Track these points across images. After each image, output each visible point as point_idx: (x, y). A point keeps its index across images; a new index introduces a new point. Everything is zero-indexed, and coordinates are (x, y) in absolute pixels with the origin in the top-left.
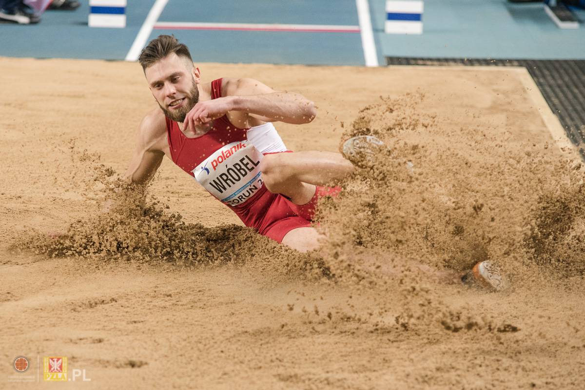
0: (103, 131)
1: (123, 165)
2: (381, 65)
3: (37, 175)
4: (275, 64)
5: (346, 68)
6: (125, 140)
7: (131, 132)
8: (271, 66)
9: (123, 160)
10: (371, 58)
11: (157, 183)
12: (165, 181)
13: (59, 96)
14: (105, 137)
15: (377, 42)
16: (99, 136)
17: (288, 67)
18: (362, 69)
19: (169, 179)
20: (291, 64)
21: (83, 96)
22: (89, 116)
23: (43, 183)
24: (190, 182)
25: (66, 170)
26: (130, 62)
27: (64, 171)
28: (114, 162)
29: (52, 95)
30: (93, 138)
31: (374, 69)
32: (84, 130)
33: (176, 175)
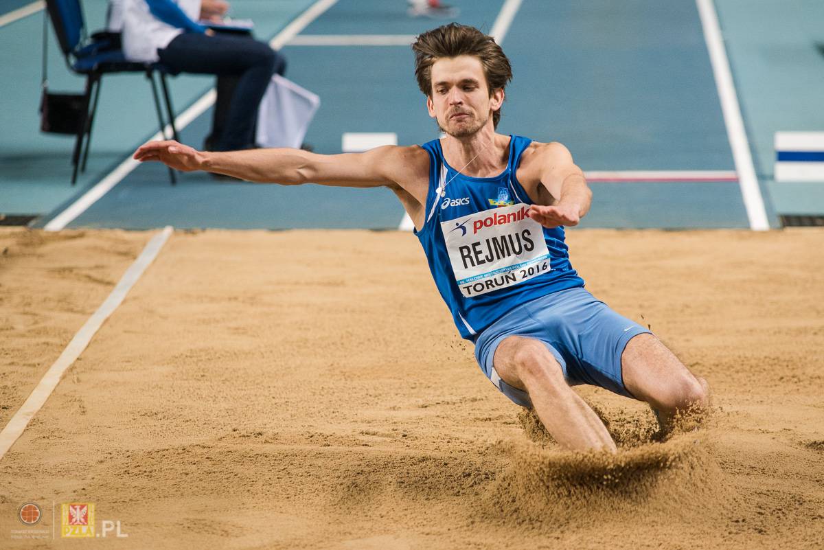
0: (375, 334)
1: (407, 382)
2: (773, 228)
3: (283, 401)
4: (619, 229)
5: (723, 233)
6: (408, 345)
7: (415, 334)
8: (613, 232)
9: (408, 375)
10: (758, 218)
11: (459, 406)
12: (471, 403)
13: (307, 284)
14: (378, 341)
15: (765, 193)
16: (369, 340)
17: (638, 233)
18: (745, 233)
19: (476, 400)
20: (641, 229)
21: (342, 283)
22: (353, 311)
23: (293, 413)
24: (507, 404)
25: (326, 391)
26: (406, 232)
27: (322, 393)
28: (394, 378)
29: (297, 283)
30: (360, 343)
31: (763, 233)
32: (348, 332)
33: (485, 393)
